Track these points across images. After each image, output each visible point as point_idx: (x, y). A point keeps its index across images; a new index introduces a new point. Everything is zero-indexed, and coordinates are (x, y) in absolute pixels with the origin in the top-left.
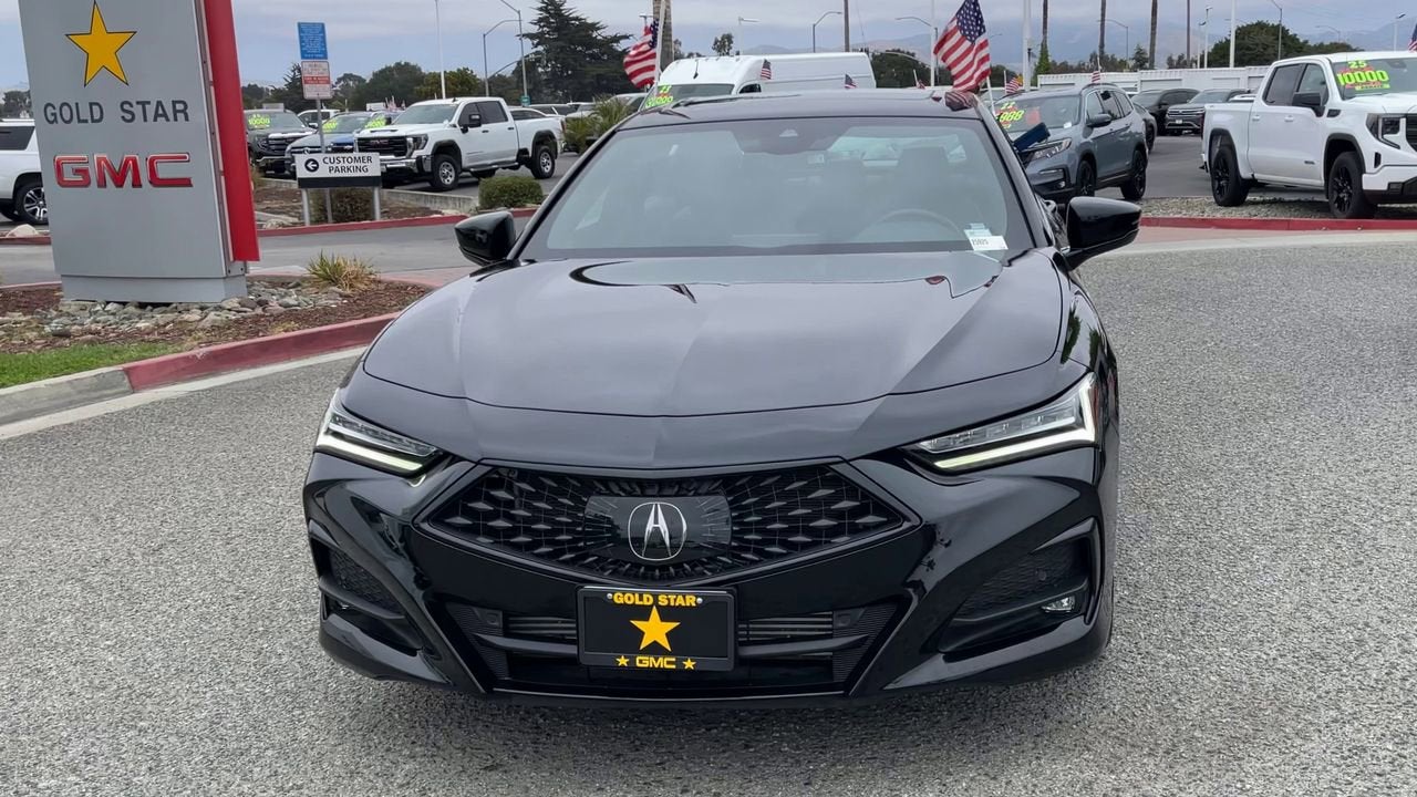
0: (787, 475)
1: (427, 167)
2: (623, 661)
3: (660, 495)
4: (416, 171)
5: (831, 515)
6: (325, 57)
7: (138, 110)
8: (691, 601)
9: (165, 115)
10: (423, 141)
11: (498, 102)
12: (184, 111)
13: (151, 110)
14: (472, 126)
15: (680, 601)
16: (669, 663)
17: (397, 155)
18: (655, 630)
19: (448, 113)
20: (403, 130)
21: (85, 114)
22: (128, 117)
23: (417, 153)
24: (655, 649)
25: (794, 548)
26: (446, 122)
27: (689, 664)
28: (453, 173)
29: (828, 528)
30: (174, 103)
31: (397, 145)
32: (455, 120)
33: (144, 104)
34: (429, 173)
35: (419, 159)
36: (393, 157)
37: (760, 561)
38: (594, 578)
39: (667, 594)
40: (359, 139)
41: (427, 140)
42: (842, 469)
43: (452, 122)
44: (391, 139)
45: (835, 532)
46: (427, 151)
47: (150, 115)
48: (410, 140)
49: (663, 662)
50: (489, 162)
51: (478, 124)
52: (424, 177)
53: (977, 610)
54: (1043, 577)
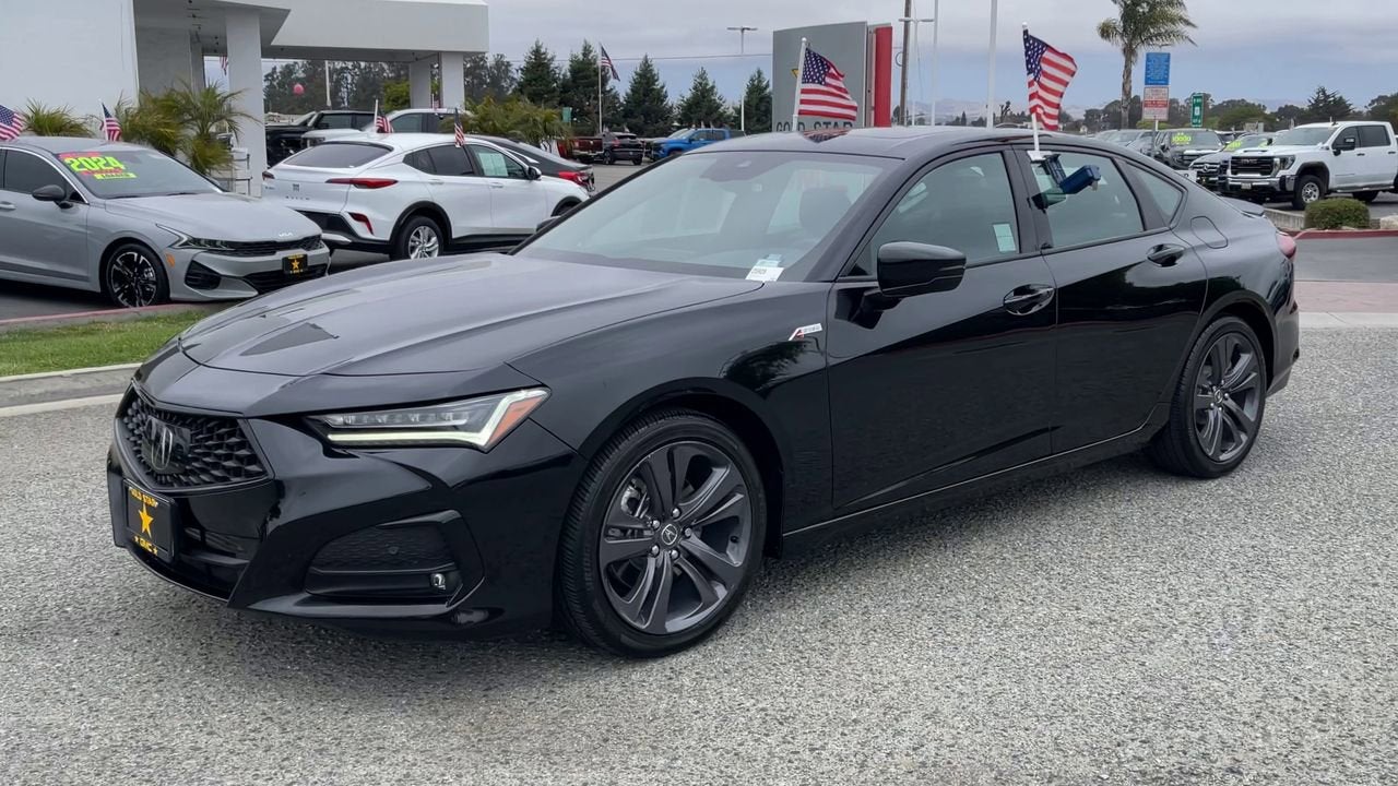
1: (1290, 187)
2: (136, 539)
4: (1278, 189)
5: (236, 458)
6: (1167, 84)
8: (156, 503)
10: (1290, 162)
11: (1384, 126)
14: (1345, 149)
15: (153, 503)
16: (148, 547)
17: (1263, 174)
18: (146, 521)
19: (1323, 136)
20: (1272, 151)
23: (1282, 173)
24: (146, 535)
25: (215, 478)
26: (1320, 145)
27: (156, 552)
28: (1317, 194)
31: (1264, 165)
32: (1329, 143)
34: (1291, 192)
35: (1283, 180)
36: (1258, 175)
37: (198, 484)
40: (1233, 158)
41: (1293, 161)
42: (243, 424)
43: (1326, 145)
44: (1259, 159)
45: (235, 472)
46: (1292, 171)
48: (1277, 160)
49: (145, 546)
50: (1361, 184)
51: (1352, 147)
52: (1286, 196)
53: (328, 564)
54: (393, 551)
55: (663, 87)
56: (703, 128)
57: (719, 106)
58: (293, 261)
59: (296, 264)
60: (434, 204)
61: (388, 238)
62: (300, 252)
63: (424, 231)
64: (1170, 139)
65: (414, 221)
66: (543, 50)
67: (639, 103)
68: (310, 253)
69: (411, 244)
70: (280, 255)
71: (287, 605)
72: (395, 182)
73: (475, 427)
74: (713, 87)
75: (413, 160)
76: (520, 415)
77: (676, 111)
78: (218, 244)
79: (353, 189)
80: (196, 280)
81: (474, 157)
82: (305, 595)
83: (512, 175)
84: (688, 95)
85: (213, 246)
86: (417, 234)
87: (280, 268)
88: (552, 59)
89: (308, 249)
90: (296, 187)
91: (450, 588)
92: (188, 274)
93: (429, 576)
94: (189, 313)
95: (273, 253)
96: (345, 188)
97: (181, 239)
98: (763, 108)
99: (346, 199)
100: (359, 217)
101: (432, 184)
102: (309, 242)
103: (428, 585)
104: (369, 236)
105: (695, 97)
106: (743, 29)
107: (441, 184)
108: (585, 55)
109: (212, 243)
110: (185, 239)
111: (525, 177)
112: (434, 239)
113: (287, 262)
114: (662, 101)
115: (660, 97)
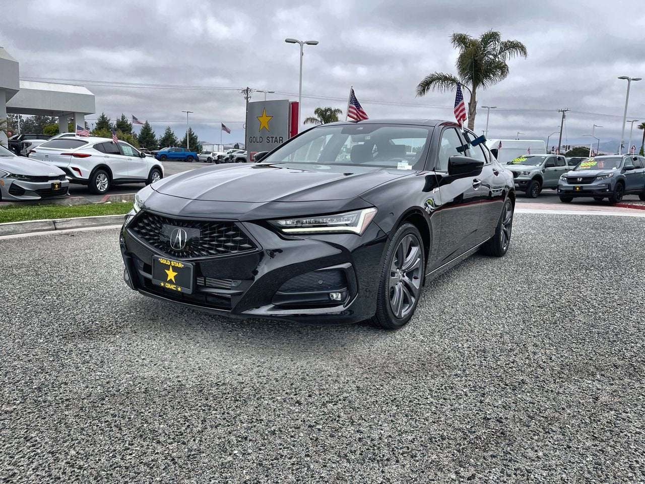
0: (221, 224)
2: (162, 284)
3: (182, 226)
5: (233, 241)
7: (271, 139)
8: (180, 265)
9: (277, 141)
12: (282, 140)
13: (274, 139)
15: (177, 265)
16: (174, 287)
18: (171, 275)
21: (258, 141)
22: (268, 141)
24: (171, 282)
25: (219, 252)
27: (179, 289)
29: (231, 246)
30: (280, 137)
33: (272, 137)
37: (207, 255)
38: (159, 253)
39: (174, 262)
42: (238, 224)
45: (233, 248)
47: (274, 141)
49: (172, 287)
53: (288, 290)
54: (321, 282)
55: (153, 133)
56: (173, 148)
57: (175, 140)
58: (55, 185)
59: (57, 186)
60: (106, 165)
61: (88, 178)
62: (58, 181)
63: (102, 176)
64: (345, 157)
65: (99, 171)
66: (105, 117)
67: (144, 138)
68: (62, 182)
69: (97, 181)
70: (50, 182)
71: (264, 311)
72: (91, 155)
73: (354, 224)
74: (173, 133)
75: (97, 147)
76: (370, 219)
77: (159, 142)
78: (23, 176)
79: (73, 158)
80: (13, 192)
81: (120, 147)
82: (272, 306)
83: (135, 156)
84: (163, 136)
85: (21, 177)
86: (99, 177)
87: (50, 187)
88: (109, 120)
89: (61, 180)
90: (47, 156)
91: (343, 299)
92: (10, 189)
93: (328, 294)
94: (11, 205)
95: (47, 181)
96: (69, 157)
97: (7, 174)
98: (192, 142)
99: (70, 161)
100: (75, 169)
101: (105, 157)
102: (61, 177)
103: (328, 299)
104: (80, 177)
105: (166, 137)
106: (188, 112)
107: (108, 157)
108: (122, 119)
109: (21, 176)
110: (9, 174)
111: (140, 157)
112: (106, 179)
113: (53, 185)
114: (153, 138)
115: (153, 136)
